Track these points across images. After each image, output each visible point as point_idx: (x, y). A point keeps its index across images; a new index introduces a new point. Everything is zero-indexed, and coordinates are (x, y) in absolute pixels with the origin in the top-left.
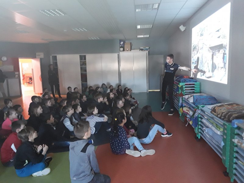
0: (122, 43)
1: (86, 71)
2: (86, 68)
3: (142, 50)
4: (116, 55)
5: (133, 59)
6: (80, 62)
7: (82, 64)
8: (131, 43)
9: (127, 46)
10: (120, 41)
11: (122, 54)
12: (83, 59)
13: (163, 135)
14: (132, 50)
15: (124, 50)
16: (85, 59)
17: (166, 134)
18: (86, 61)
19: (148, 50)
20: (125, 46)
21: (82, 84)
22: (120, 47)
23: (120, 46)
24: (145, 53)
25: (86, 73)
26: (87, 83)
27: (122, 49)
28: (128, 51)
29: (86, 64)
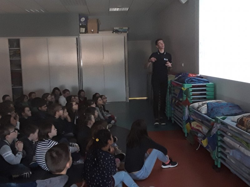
0: (83, 19)
1: (20, 66)
2: (20, 61)
3: (117, 31)
4: (74, 39)
5: (103, 47)
6: (10, 50)
7: (12, 54)
8: (98, 20)
9: (92, 25)
10: (81, 16)
11: (84, 38)
12: (15, 46)
13: (165, 165)
14: (99, 32)
15: (86, 32)
16: (18, 45)
17: (169, 164)
18: (19, 50)
19: (126, 32)
20: (88, 24)
21: (13, 89)
22: (81, 27)
23: (80, 24)
24: (122, 37)
25: (21, 71)
26: (22, 89)
27: (83, 30)
28: (93, 32)
29: (20, 54)
